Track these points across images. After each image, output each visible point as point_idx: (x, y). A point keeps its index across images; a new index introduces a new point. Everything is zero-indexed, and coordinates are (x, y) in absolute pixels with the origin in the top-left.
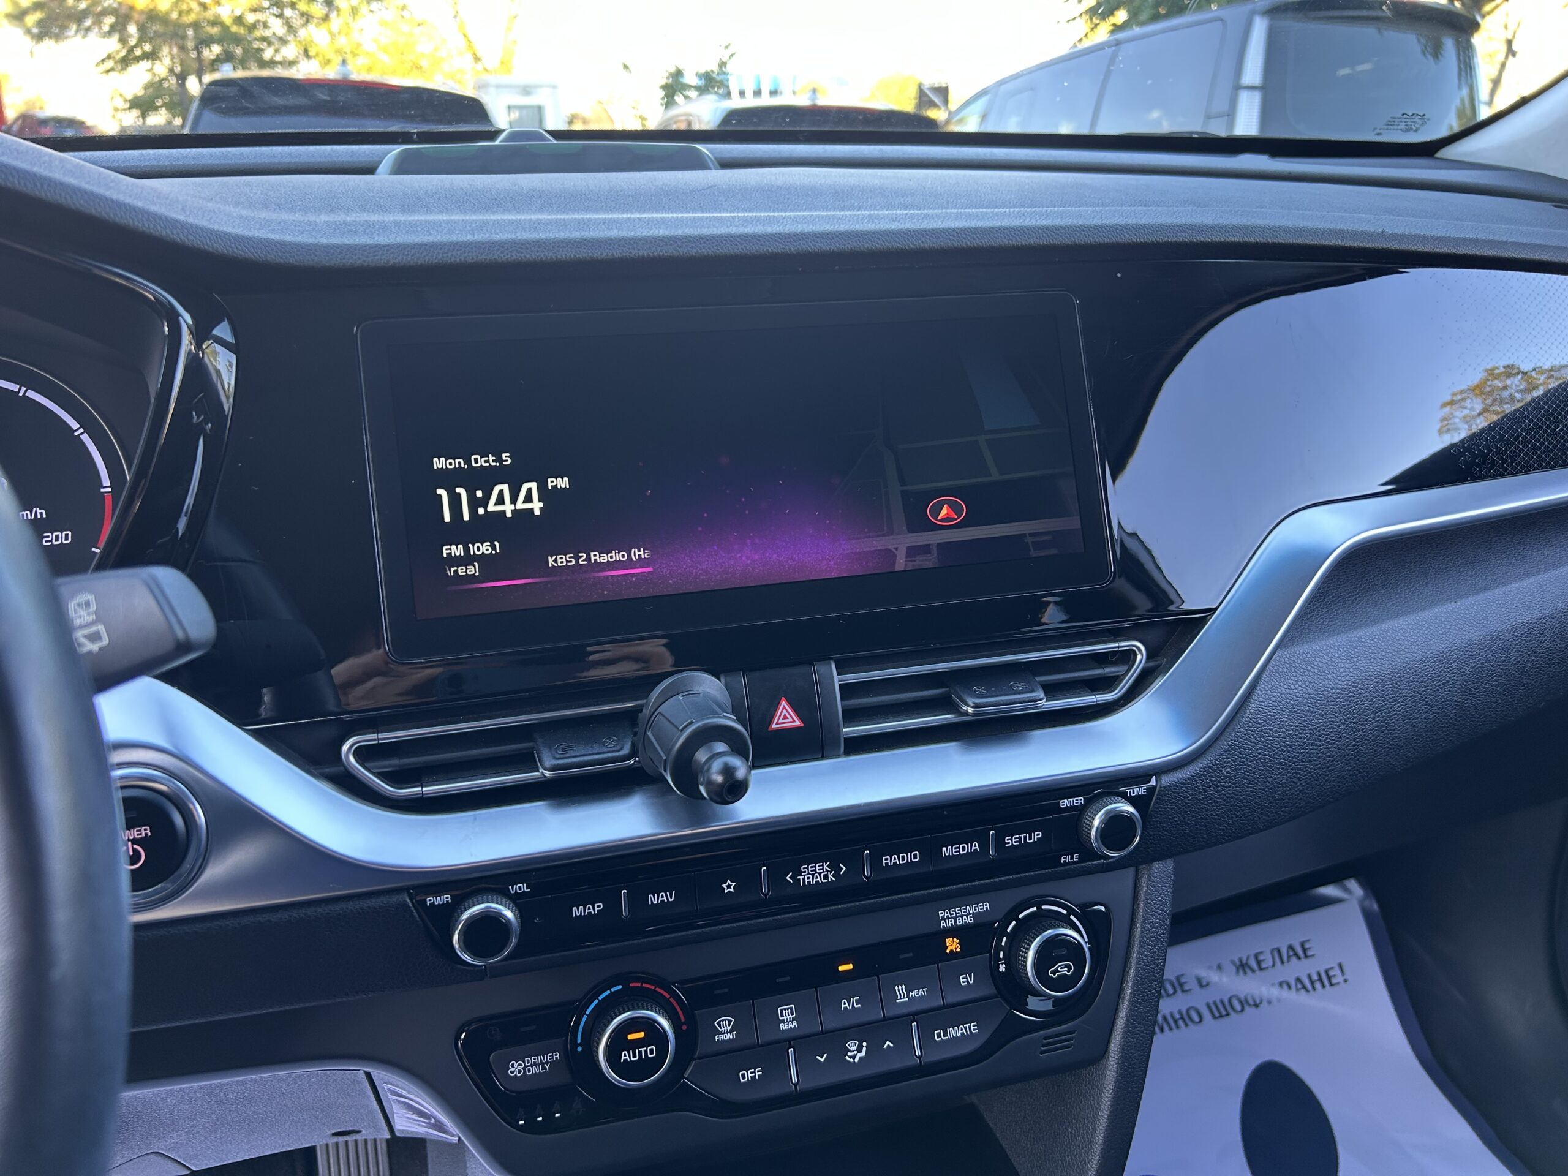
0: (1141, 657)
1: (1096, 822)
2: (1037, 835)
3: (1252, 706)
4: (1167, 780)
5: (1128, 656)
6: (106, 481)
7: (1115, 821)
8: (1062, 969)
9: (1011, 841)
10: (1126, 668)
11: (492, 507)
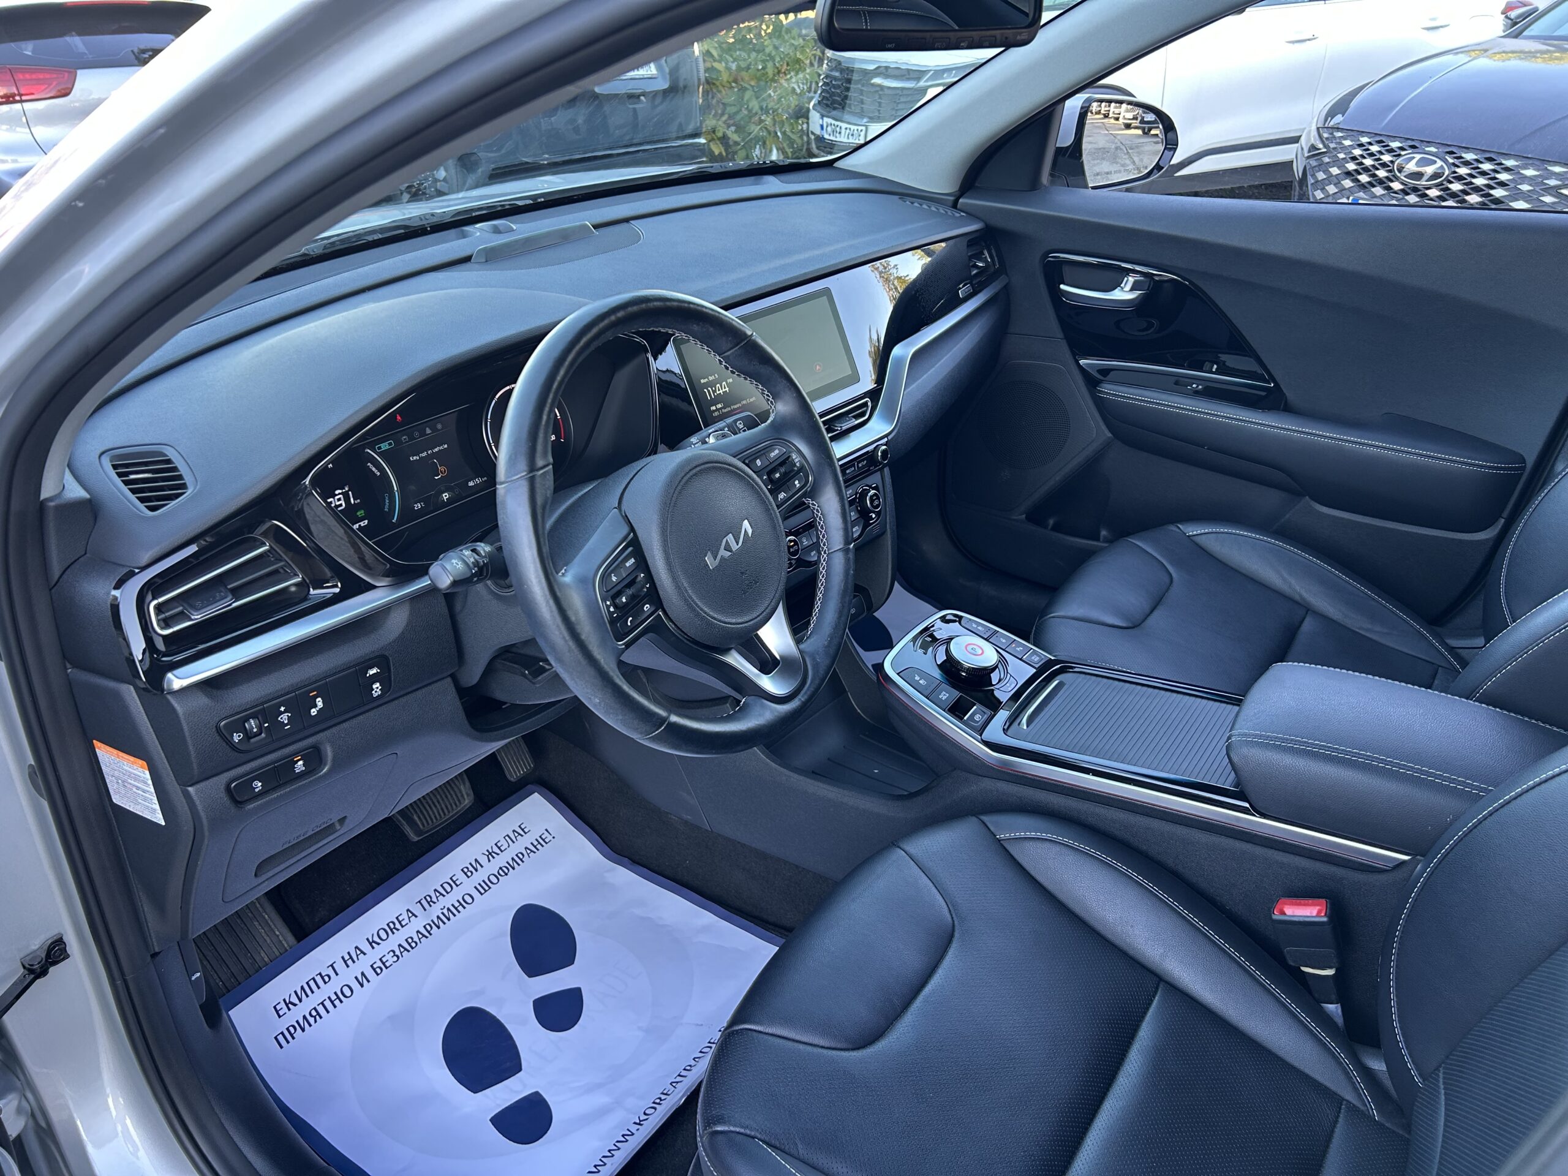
0: (870, 404)
1: (880, 454)
2: (865, 462)
3: (902, 411)
4: (890, 437)
5: (866, 403)
6: (558, 415)
7: (884, 452)
8: (876, 503)
9: (860, 465)
10: (865, 409)
11: (718, 392)
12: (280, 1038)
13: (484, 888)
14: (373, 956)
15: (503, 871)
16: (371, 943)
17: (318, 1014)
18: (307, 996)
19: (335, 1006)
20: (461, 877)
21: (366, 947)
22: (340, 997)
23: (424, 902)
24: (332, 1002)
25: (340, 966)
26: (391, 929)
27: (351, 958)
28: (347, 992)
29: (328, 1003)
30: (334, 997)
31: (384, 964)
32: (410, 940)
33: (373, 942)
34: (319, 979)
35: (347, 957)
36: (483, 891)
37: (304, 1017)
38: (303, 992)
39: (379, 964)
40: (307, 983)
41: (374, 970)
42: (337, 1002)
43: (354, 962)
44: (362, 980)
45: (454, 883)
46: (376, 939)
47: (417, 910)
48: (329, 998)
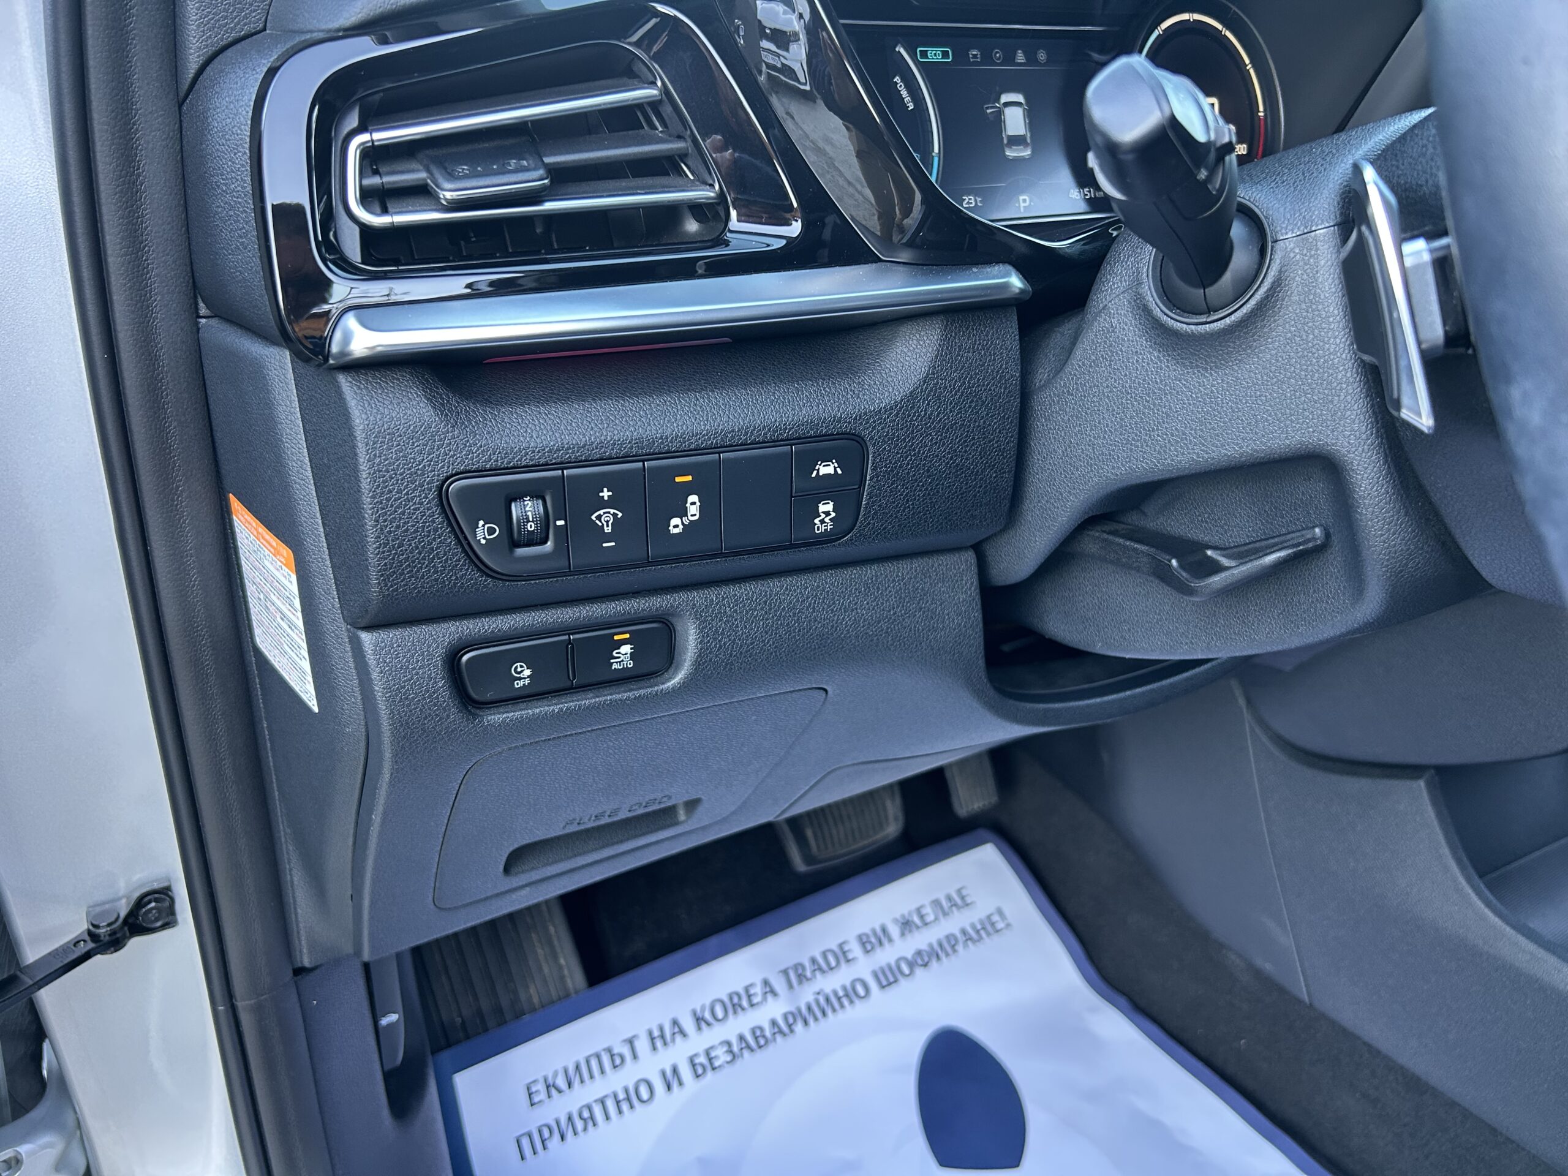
12: (525, 1142)
13: (888, 978)
14: (697, 1042)
15: (922, 960)
16: (699, 1020)
17: (592, 1117)
18: (582, 1081)
19: (620, 1112)
20: (855, 950)
21: (688, 1024)
22: (630, 1099)
23: (792, 976)
24: (618, 1102)
25: (642, 1045)
26: (735, 1004)
27: (662, 1036)
28: (644, 1093)
29: (610, 1104)
30: (621, 1096)
31: (710, 1060)
32: (758, 1033)
33: (703, 1019)
34: (606, 1059)
35: (656, 1033)
36: (885, 983)
37: (570, 1119)
38: (576, 1075)
39: (702, 1059)
40: (588, 1062)
41: (694, 1065)
42: (625, 1107)
43: (665, 1044)
44: (672, 1079)
45: (842, 955)
46: (707, 1015)
47: (779, 984)
48: (615, 1096)
